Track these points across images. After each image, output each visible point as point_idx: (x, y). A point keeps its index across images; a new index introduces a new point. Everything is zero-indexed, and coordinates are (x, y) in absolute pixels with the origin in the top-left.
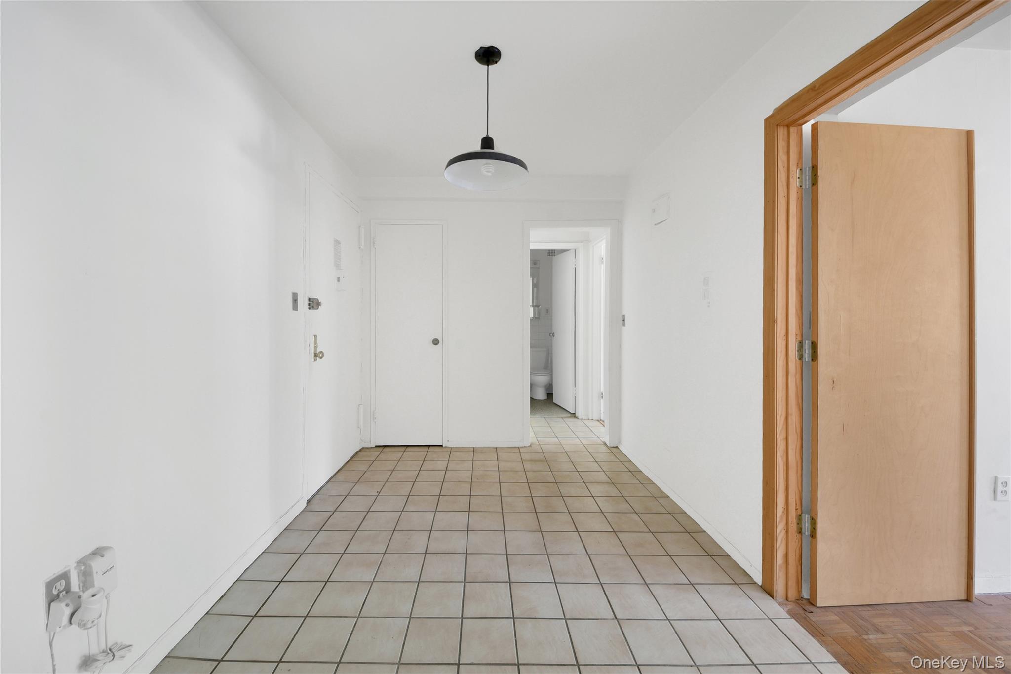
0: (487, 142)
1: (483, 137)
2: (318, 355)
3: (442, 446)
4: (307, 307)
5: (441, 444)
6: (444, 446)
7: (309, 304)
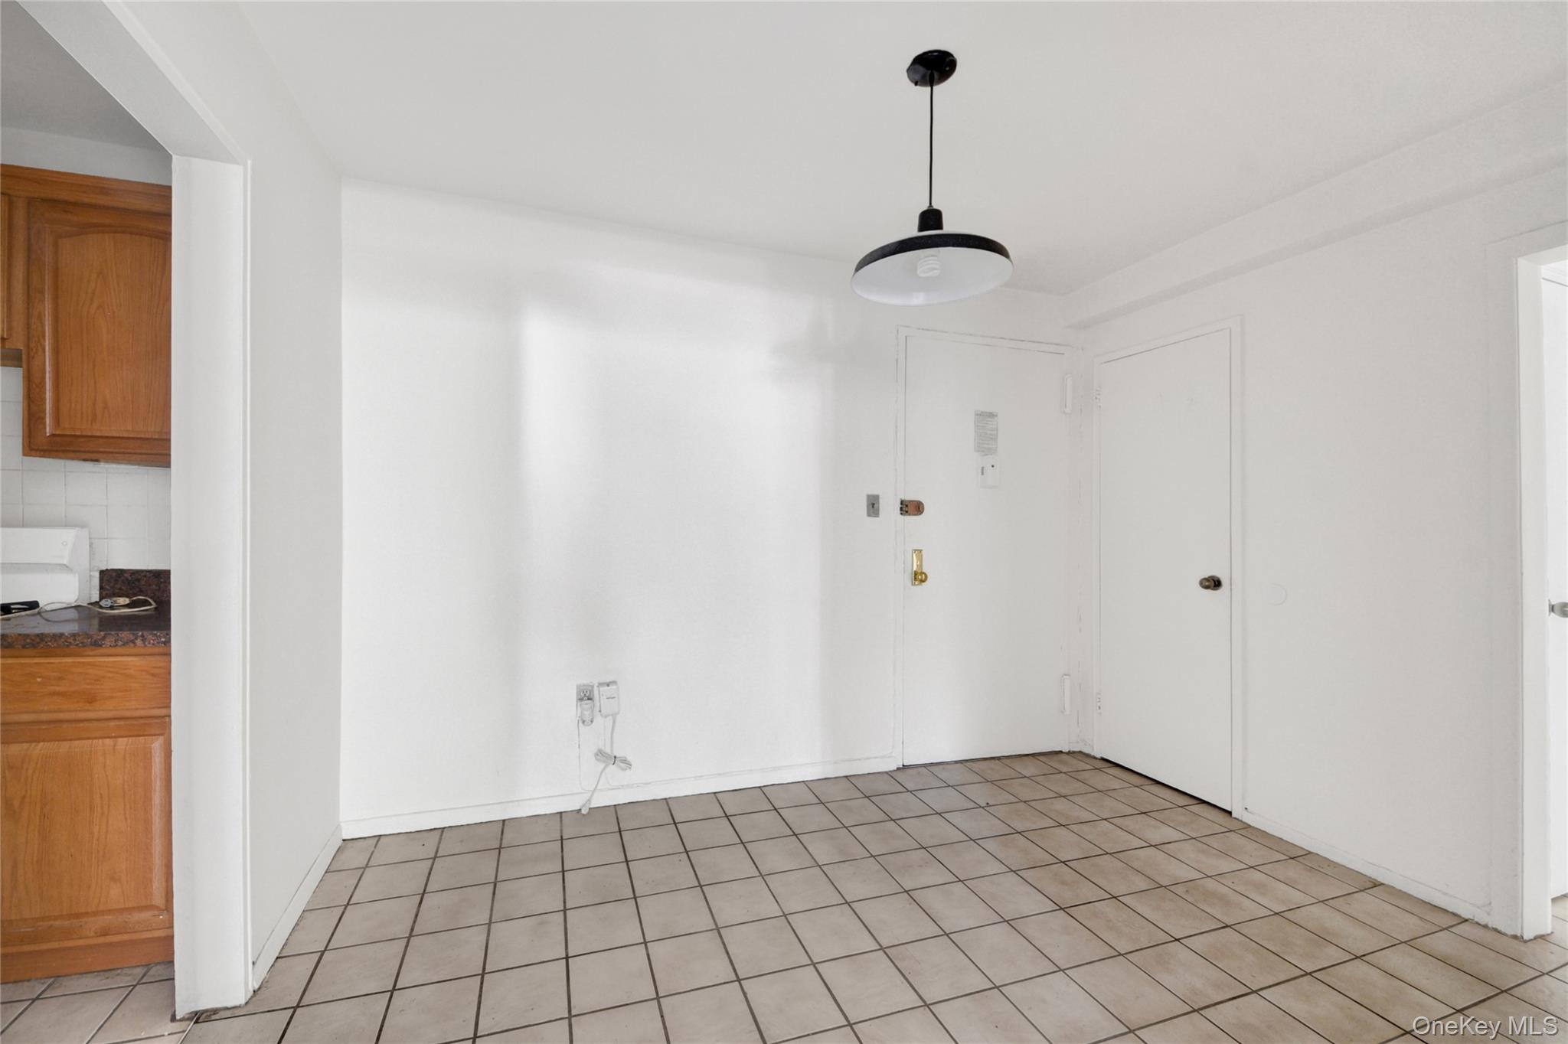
0: (931, 218)
1: (920, 212)
2: (919, 577)
3: (1230, 813)
4: (899, 512)
5: (1229, 810)
6: (1234, 815)
7: (901, 509)
